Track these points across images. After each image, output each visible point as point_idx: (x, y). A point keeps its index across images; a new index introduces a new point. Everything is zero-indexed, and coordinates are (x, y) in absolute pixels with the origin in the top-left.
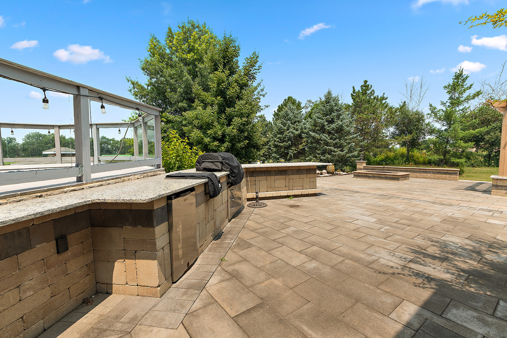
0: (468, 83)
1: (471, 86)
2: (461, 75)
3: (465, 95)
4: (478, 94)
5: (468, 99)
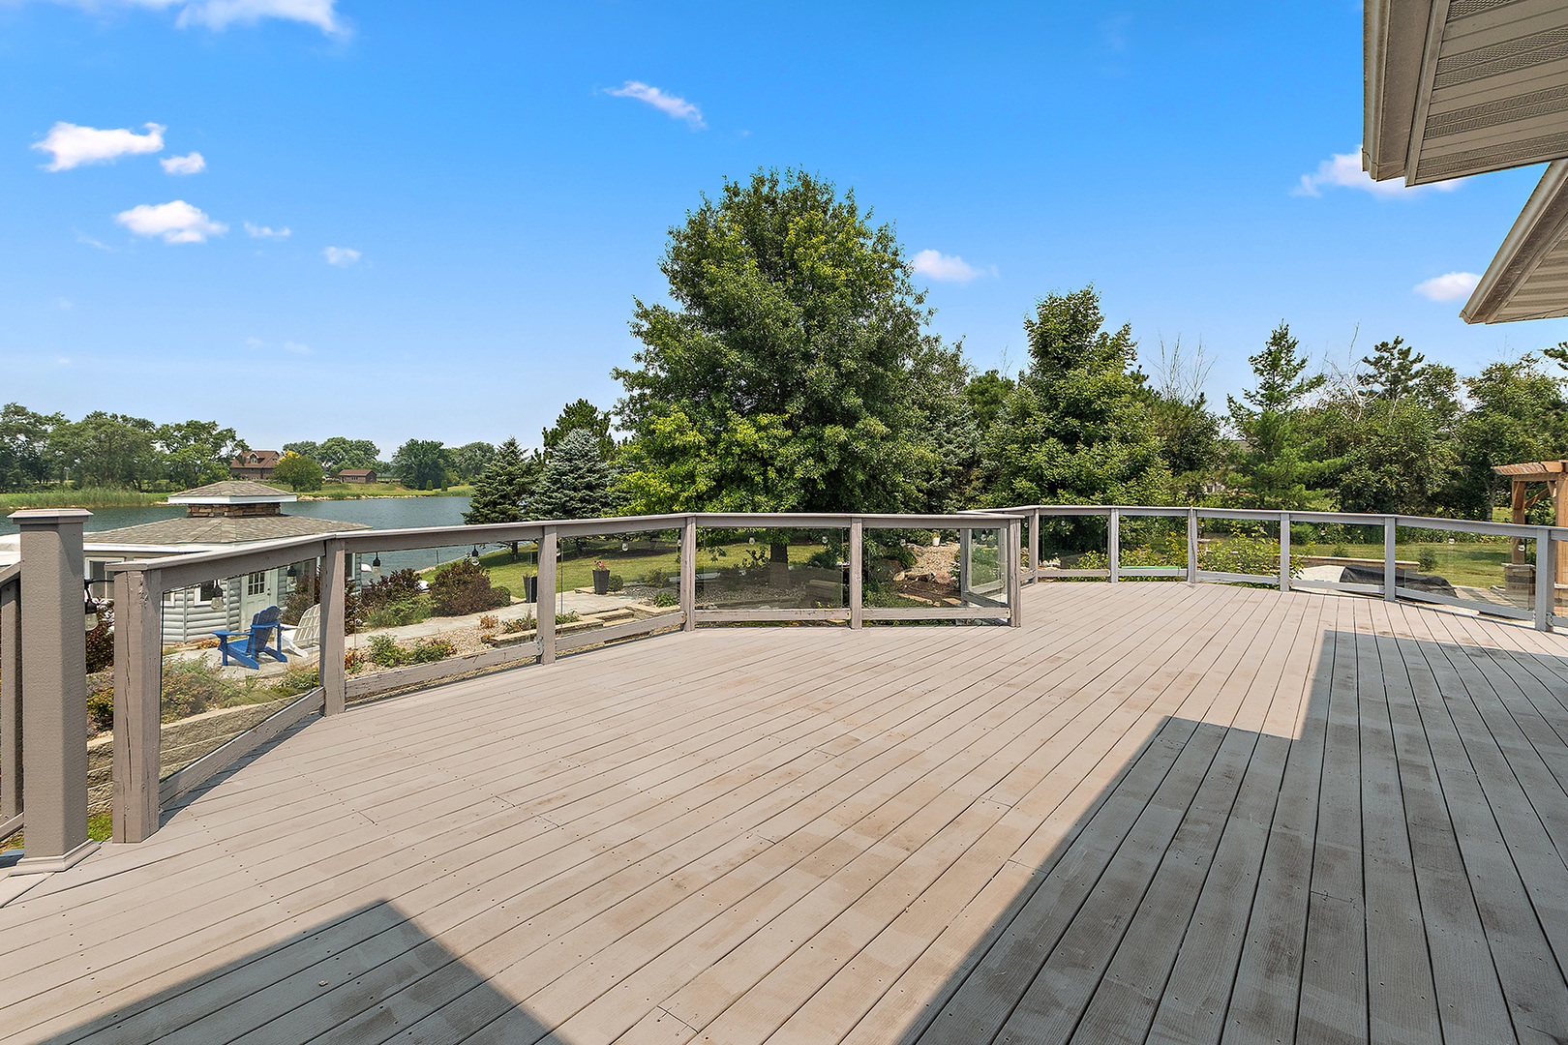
0: (1297, 356)
1: (1303, 362)
2: (1283, 336)
3: (1295, 382)
4: (1319, 381)
5: (1299, 390)
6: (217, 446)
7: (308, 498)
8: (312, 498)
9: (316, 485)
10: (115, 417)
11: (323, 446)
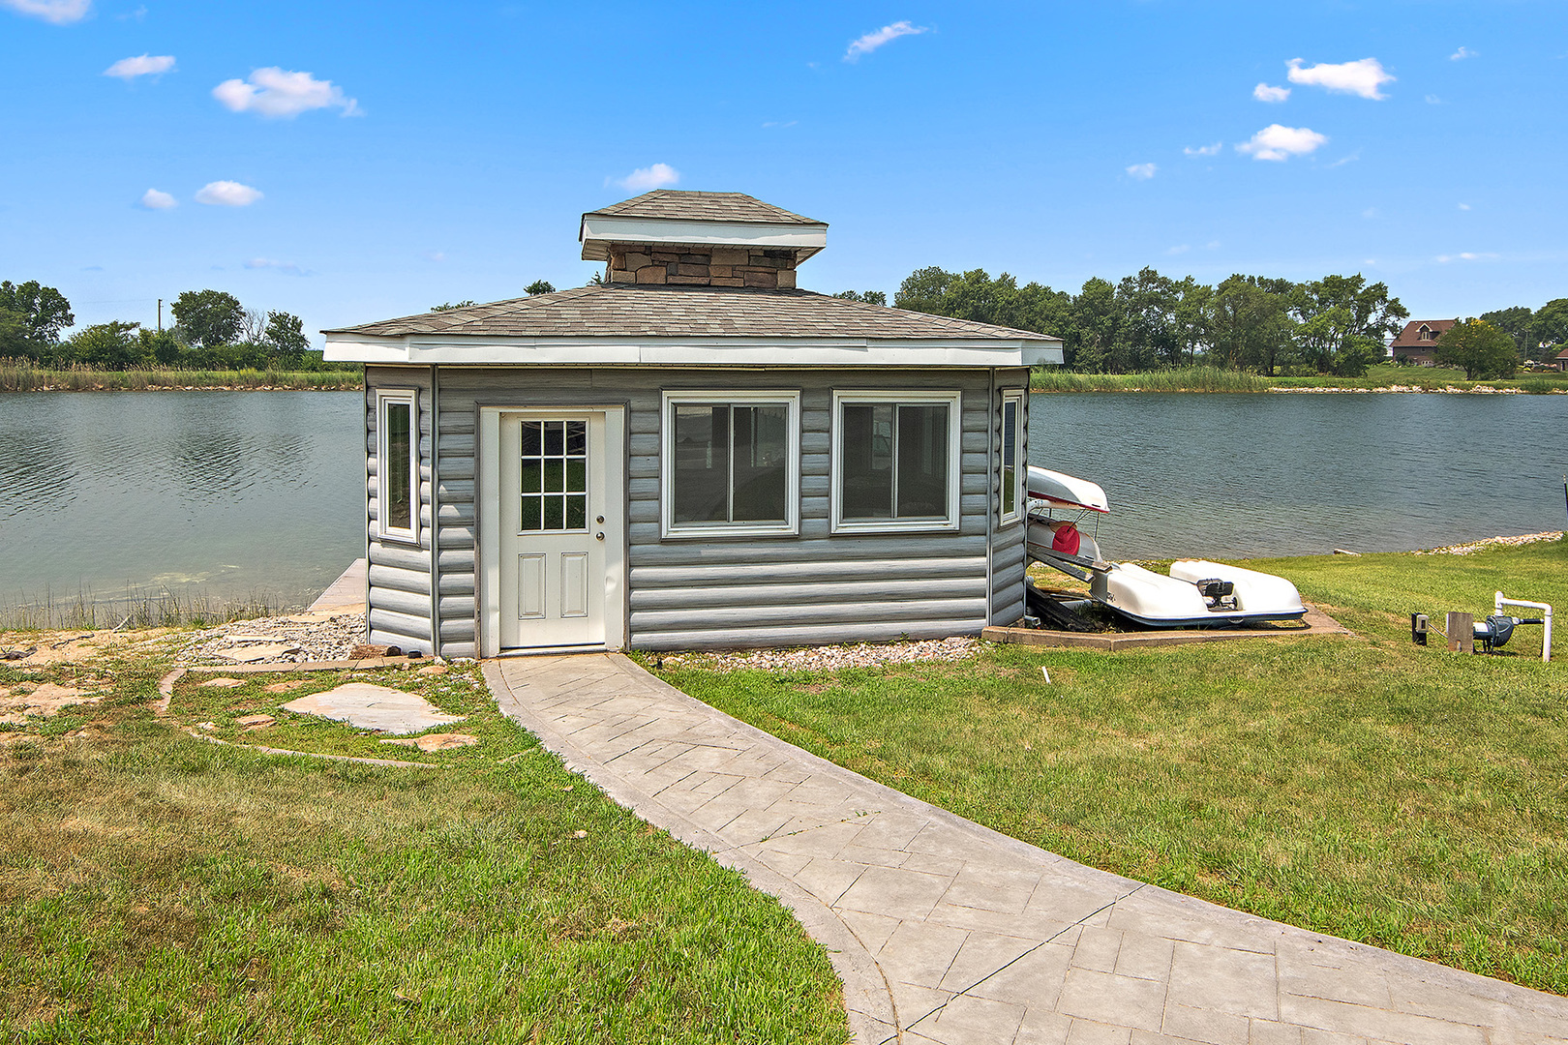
6: (1364, 311)
7: (1485, 390)
8: (1491, 390)
9: (1507, 371)
10: (1251, 279)
11: (1540, 313)
